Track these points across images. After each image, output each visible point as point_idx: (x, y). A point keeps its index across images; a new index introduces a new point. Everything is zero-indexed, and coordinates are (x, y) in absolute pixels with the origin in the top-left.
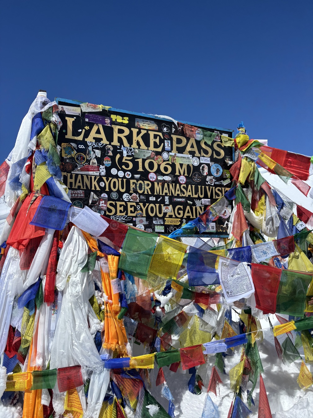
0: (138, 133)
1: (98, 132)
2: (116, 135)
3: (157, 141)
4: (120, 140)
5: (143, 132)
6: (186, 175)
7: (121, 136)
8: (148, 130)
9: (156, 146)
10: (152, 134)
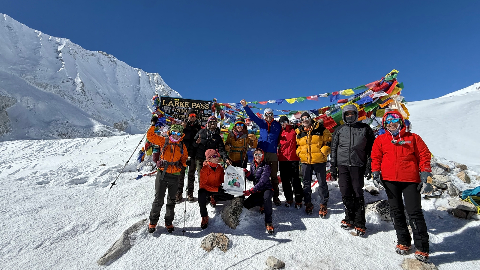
1: (171, 103)
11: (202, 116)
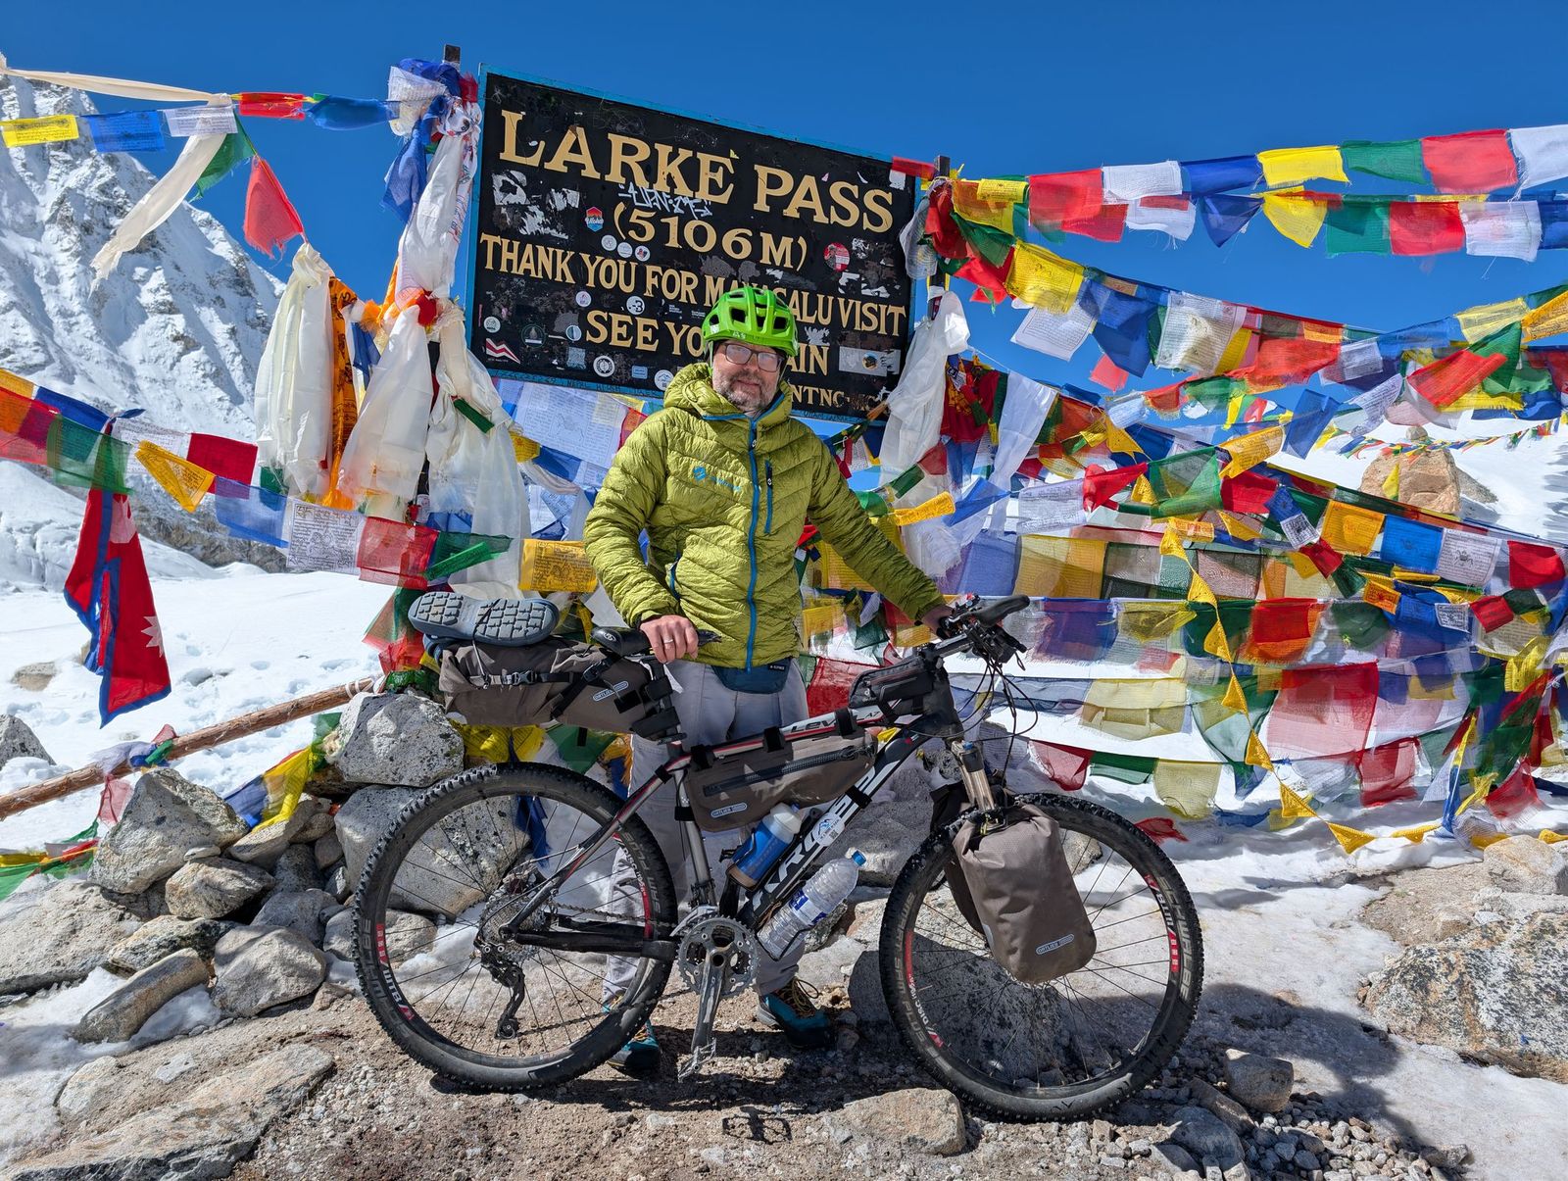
0: (672, 157)
1: (576, 149)
3: (719, 177)
5: (684, 155)
6: (788, 264)
7: (631, 160)
9: (714, 189)
10: (705, 160)
11: (837, 295)
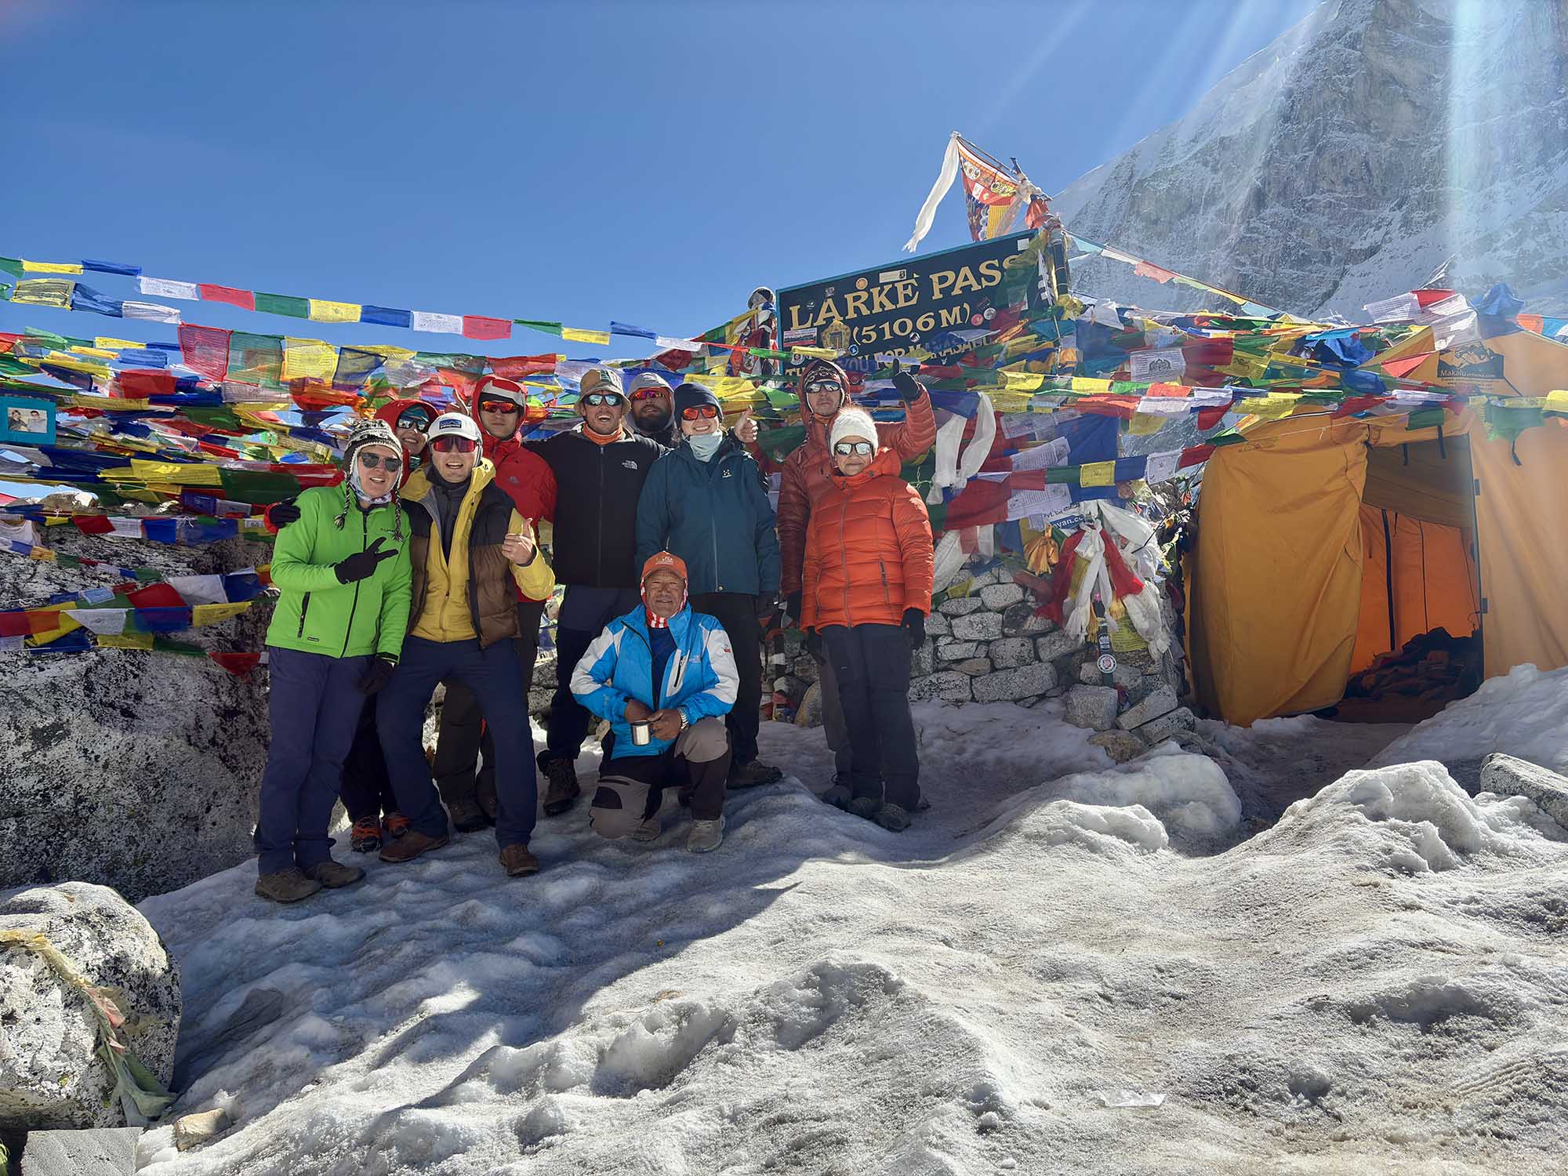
0: (880, 293)
1: (829, 310)
2: (851, 305)
3: (909, 292)
4: (857, 310)
5: (887, 288)
6: (959, 322)
7: (858, 304)
8: (893, 283)
9: (907, 298)
10: (900, 286)
